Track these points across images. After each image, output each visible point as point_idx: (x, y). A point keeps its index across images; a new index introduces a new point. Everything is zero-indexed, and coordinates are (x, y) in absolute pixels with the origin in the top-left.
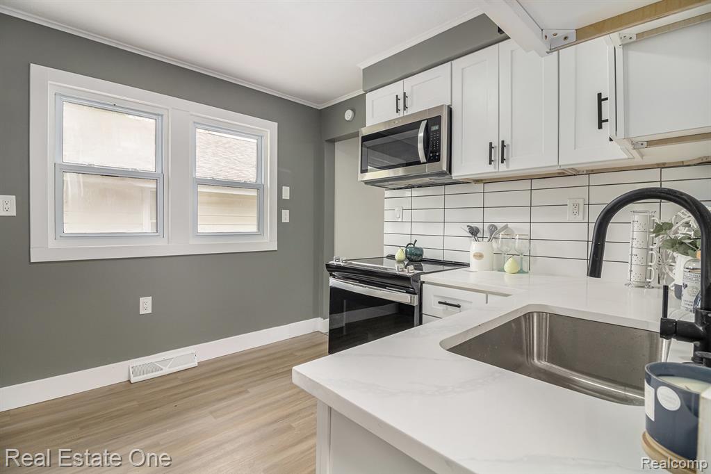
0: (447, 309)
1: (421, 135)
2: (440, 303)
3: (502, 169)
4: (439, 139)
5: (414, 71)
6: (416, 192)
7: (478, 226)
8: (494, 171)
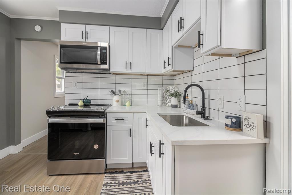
0: (118, 121)
1: (99, 53)
2: (116, 119)
3: (130, 71)
4: (107, 56)
5: (92, 23)
6: (84, 75)
7: (114, 90)
8: (126, 71)
